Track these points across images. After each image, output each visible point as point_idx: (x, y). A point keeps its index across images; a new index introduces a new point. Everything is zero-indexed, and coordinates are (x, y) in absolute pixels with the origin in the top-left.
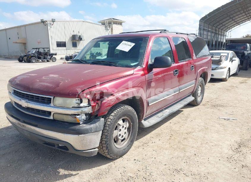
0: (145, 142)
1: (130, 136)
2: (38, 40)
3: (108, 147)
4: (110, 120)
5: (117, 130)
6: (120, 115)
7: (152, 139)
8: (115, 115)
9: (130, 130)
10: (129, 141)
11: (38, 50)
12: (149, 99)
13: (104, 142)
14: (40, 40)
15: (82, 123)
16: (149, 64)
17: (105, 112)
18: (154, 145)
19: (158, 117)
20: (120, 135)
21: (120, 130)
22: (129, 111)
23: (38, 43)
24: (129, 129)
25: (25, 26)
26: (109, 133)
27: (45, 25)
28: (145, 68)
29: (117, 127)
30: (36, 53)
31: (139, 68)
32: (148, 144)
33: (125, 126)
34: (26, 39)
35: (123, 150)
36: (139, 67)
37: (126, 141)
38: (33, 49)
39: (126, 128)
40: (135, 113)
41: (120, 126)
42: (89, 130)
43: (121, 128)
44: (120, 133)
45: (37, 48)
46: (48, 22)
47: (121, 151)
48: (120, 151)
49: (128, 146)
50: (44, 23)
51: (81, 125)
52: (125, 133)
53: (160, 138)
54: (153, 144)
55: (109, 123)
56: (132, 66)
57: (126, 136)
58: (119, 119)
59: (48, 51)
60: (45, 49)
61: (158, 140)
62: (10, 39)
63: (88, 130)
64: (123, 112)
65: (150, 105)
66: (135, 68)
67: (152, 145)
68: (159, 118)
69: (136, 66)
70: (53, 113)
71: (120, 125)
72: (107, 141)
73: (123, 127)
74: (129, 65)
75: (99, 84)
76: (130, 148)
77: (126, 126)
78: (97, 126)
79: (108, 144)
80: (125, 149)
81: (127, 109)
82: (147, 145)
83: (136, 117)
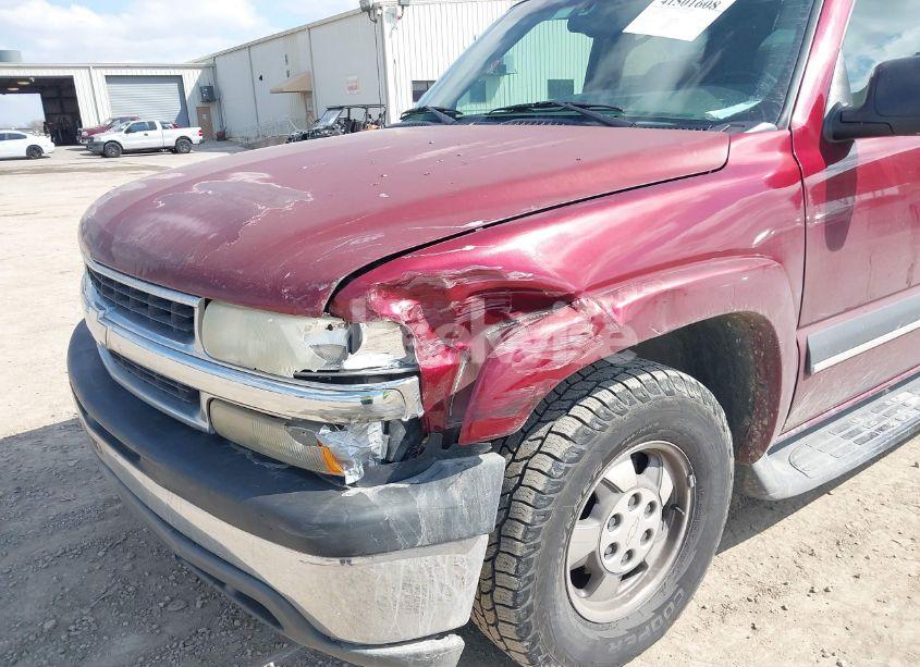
0: (768, 583)
1: (675, 553)
2: (350, 78)
3: (528, 627)
4: (546, 464)
5: (599, 517)
6: (619, 429)
7: (808, 563)
8: (586, 435)
9: (680, 518)
10: (668, 576)
11: (345, 114)
12: (816, 336)
13: (508, 598)
14: (355, 78)
15: (357, 478)
16: (829, 107)
17: (510, 422)
18: (824, 608)
19: (851, 435)
20: (614, 547)
21: (617, 519)
22: (684, 406)
23: (351, 88)
24: (672, 511)
25: (309, 28)
26: (536, 547)
27: (376, 21)
28: (804, 130)
29: (594, 500)
30: (339, 123)
31: (764, 130)
32: (787, 600)
33: (648, 497)
34: (309, 77)
35: (631, 631)
36: (764, 126)
37: (647, 580)
38: (329, 109)
39: (652, 506)
40: (721, 419)
41: (615, 496)
42: (399, 533)
43: (621, 505)
44: (611, 536)
45: (341, 108)
46: (385, 9)
47: (614, 640)
48: (607, 641)
49: (659, 611)
50: (372, 12)
51: (352, 492)
52: (649, 533)
53: (860, 560)
54: (821, 602)
55: (540, 482)
56: (716, 123)
57: (648, 552)
58: (608, 458)
59: (380, 116)
60: (371, 111)
61: (846, 573)
62: (261, 78)
63: (390, 529)
64: (639, 415)
65: (817, 367)
66: (741, 135)
67: (810, 605)
68: (862, 441)
69: (741, 123)
70: (208, 397)
71: (615, 489)
72: (527, 594)
73: (637, 498)
74: (696, 117)
75: (480, 223)
76: (674, 617)
77: (654, 498)
78: (454, 508)
79: (529, 610)
80: (637, 630)
81: (670, 393)
82: (777, 605)
83: (722, 444)
